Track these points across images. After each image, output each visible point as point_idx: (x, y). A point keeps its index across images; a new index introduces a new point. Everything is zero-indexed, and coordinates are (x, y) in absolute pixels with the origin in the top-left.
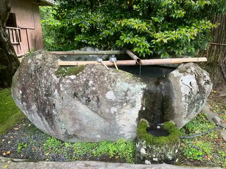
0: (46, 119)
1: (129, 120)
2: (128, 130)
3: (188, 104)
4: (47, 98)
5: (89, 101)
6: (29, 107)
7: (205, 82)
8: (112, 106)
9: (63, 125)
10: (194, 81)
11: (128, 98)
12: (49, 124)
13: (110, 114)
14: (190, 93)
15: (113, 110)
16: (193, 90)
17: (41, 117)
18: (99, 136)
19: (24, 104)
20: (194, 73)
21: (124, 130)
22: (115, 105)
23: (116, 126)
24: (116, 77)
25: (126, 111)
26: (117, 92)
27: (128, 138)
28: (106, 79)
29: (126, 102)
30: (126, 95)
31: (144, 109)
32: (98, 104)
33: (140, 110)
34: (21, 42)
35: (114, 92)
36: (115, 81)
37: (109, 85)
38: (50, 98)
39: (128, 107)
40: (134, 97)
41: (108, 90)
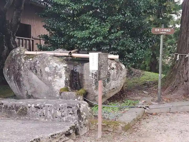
0: (18, 84)
3: (94, 79)
5: (37, 72)
7: (110, 68)
11: (57, 72)
12: (19, 87)
13: (48, 80)
15: (50, 78)
17: (15, 83)
19: (8, 76)
22: (50, 76)
23: (54, 91)
24: (50, 59)
25: (57, 80)
26: (50, 67)
28: (45, 60)
29: (56, 74)
30: (55, 70)
31: (67, 79)
32: (41, 74)
33: (65, 80)
35: (49, 67)
36: (49, 61)
37: (47, 64)
38: (20, 71)
39: (58, 77)
40: (60, 72)
41: (46, 66)
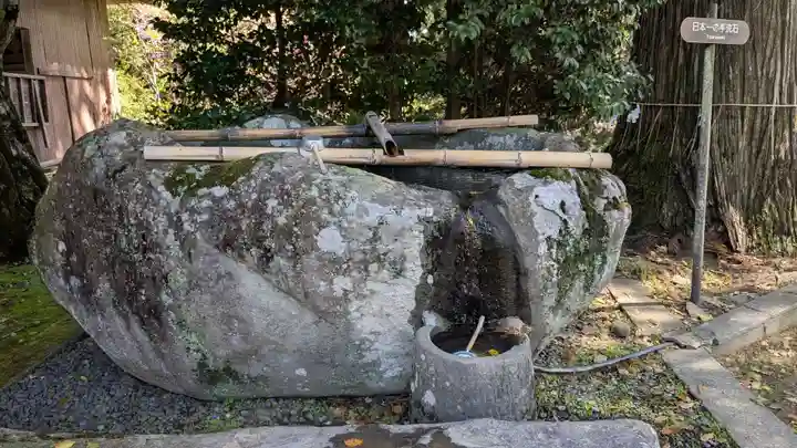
0: (142, 322)
1: (388, 315)
2: (389, 349)
3: (556, 266)
4: (144, 257)
5: (269, 259)
6: (87, 291)
7: (605, 201)
8: (337, 272)
9: (194, 338)
10: (573, 200)
11: (381, 248)
12: (151, 338)
13: (331, 296)
14: (560, 231)
15: (341, 284)
16: (571, 224)
17: (126, 318)
18: (302, 372)
19: (75, 281)
20: (575, 178)
21: (376, 349)
22: (345, 270)
23: (353, 337)
24: (344, 185)
25: (378, 287)
26: (350, 230)
27: (389, 374)
28: (314, 192)
29: (378, 259)
30: (376, 238)
31: (430, 280)
32: (294, 267)
33: (418, 282)
34: (47, 120)
35: (341, 229)
36: (341, 198)
37: (326, 211)
38: (152, 256)
39: (385, 274)
40: (398, 245)
41: (322, 225)
